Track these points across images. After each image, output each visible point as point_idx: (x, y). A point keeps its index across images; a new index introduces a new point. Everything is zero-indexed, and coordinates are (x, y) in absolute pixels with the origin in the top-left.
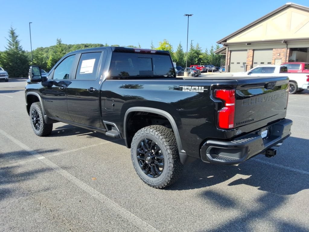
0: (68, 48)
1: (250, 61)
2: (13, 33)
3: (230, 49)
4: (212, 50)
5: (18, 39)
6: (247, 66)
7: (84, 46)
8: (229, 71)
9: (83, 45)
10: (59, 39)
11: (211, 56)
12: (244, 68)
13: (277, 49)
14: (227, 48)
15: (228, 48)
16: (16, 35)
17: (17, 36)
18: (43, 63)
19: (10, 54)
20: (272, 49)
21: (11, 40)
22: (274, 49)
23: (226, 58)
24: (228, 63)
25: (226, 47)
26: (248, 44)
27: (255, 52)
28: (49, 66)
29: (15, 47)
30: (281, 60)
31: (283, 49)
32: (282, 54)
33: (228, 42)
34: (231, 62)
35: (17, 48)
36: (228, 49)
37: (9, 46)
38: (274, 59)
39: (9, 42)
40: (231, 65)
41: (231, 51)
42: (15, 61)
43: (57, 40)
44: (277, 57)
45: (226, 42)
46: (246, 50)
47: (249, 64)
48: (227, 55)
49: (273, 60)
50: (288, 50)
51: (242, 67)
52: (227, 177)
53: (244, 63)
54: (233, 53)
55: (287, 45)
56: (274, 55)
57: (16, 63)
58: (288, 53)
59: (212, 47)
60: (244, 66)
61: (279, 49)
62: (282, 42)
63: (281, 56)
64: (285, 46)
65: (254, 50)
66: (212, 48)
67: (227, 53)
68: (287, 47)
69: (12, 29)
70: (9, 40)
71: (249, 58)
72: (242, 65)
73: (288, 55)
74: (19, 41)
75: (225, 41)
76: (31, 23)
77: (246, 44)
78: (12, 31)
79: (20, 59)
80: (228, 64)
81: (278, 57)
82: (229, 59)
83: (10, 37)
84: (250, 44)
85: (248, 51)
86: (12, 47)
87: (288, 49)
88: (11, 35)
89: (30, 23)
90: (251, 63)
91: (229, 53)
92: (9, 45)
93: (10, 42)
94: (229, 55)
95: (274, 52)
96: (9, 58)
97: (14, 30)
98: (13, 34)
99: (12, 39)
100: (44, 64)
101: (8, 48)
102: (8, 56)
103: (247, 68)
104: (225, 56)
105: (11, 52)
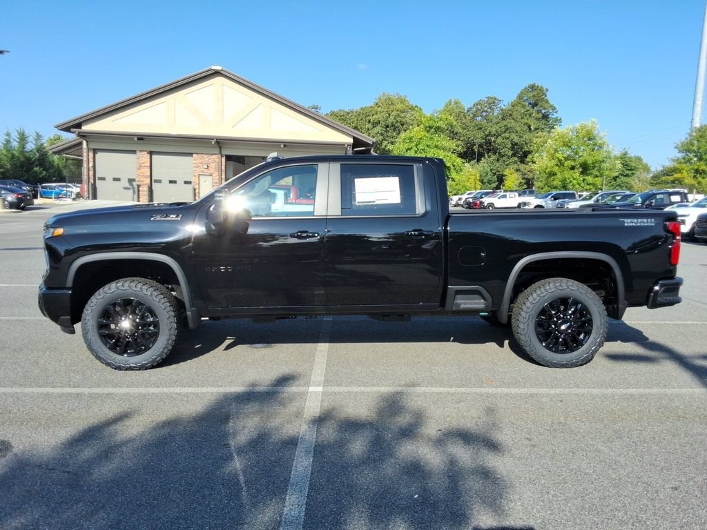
1: (146, 177)
3: (92, 146)
4: (8, 141)
6: (139, 186)
8: (95, 197)
11: (8, 157)
12: (131, 191)
13: (200, 155)
14: (84, 143)
15: (87, 142)
20: (191, 154)
22: (194, 155)
23: (85, 165)
24: (92, 177)
25: (81, 140)
26: (138, 139)
27: (153, 156)
30: (210, 178)
31: (214, 157)
32: (212, 165)
33: (86, 128)
34: (98, 175)
36: (87, 145)
38: (197, 174)
40: (98, 182)
41: (95, 151)
44: (202, 172)
45: (80, 128)
46: (134, 152)
47: (145, 183)
48: (85, 159)
49: (195, 176)
50: (224, 159)
51: (126, 188)
53: (131, 181)
54: (99, 155)
55: (220, 148)
56: (197, 167)
58: (224, 164)
59: (8, 134)
60: (131, 187)
61: (205, 156)
62: (213, 143)
63: (211, 170)
64: (217, 151)
65: (151, 153)
66: (7, 137)
67: (85, 154)
68: (220, 152)
71: (143, 170)
72: (127, 185)
73: (223, 168)
75: (79, 126)
77: (136, 139)
80: (92, 181)
81: (205, 171)
82: (91, 169)
84: (142, 139)
85: (138, 153)
87: (222, 156)
90: (148, 181)
91: (91, 154)
94: (91, 160)
95: (195, 160)
103: (139, 191)
104: (82, 160)
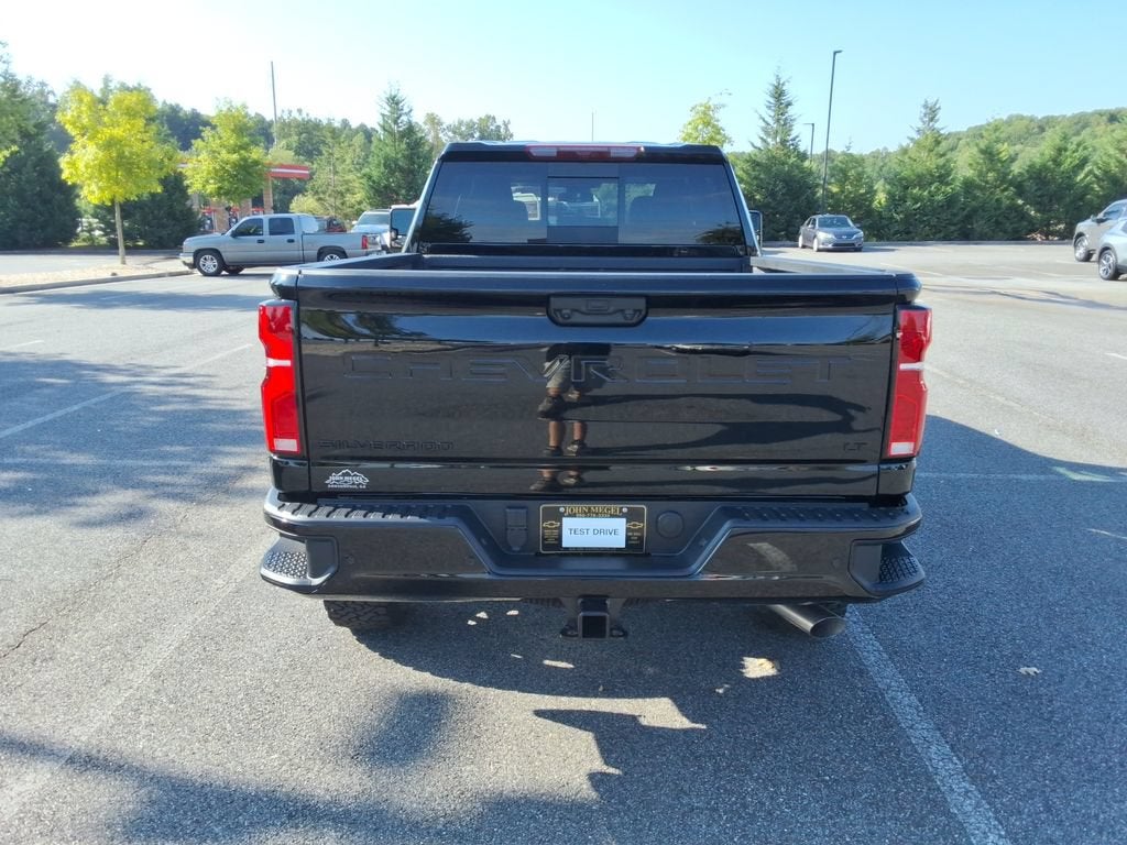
0: (1036, 130)
2: (778, 94)
5: (791, 111)
7: (1104, 118)
9: (1101, 114)
10: (931, 102)
16: (785, 99)
17: (789, 104)
18: (862, 191)
19: (758, 164)
21: (769, 115)
28: (880, 203)
29: (778, 140)
35: (783, 142)
37: (762, 138)
39: (763, 124)
42: (771, 187)
43: (926, 106)
52: (601, 689)
57: (772, 194)
69: (778, 78)
70: (764, 120)
74: (794, 120)
76: (840, 52)
78: (777, 87)
79: (784, 181)
83: (769, 108)
86: (769, 140)
88: (772, 100)
89: (835, 53)
92: (763, 135)
93: (768, 124)
96: (756, 178)
97: (783, 84)
98: (780, 95)
99: (772, 114)
100: (862, 195)
101: (759, 144)
102: (754, 170)
105: (762, 159)
